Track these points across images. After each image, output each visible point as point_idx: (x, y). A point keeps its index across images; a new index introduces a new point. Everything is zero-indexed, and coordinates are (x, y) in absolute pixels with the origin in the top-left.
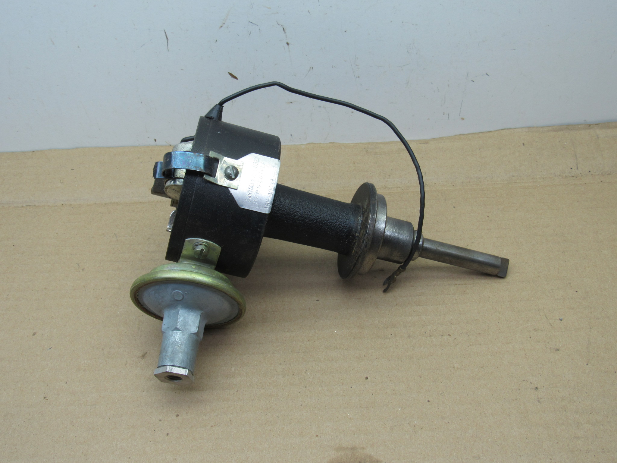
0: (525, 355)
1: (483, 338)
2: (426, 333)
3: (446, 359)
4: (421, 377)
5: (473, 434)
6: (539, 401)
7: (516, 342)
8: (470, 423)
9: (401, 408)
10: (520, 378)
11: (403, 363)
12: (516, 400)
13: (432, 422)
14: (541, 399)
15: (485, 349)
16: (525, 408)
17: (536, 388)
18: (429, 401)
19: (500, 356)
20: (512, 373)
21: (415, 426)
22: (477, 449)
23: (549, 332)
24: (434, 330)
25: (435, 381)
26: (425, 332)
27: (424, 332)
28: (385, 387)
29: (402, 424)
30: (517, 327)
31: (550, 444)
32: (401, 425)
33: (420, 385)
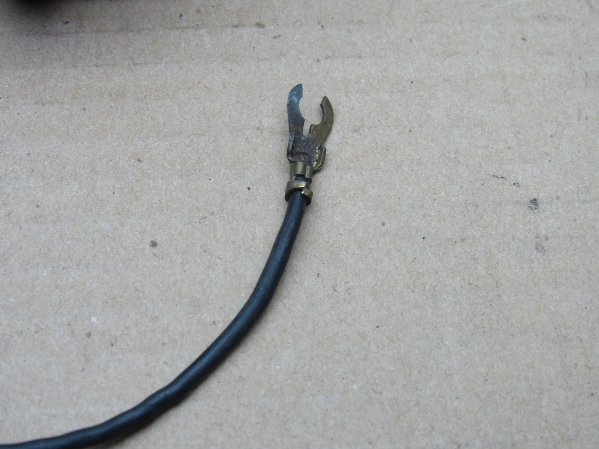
0: (505, 92)
1: (370, 37)
2: (184, 16)
3: (238, 102)
4: (139, 161)
5: (296, 365)
6: (539, 248)
7: (478, 53)
8: (293, 324)
9: (50, 269)
10: (480, 166)
11: (87, 112)
12: (463, 240)
13: (155, 319)
14: (547, 238)
15: (373, 71)
16: (490, 272)
17: (531, 201)
18: (154, 244)
19: (421, 94)
20: (457, 151)
21: (89, 335)
22: (304, 422)
23: (583, 25)
24: (212, 10)
25: (188, 175)
26: (181, 15)
27: (178, 15)
28: (9, 195)
29: (43, 327)
30: (484, 6)
31: (567, 398)
32: (42, 329)
33: (132, 189)
